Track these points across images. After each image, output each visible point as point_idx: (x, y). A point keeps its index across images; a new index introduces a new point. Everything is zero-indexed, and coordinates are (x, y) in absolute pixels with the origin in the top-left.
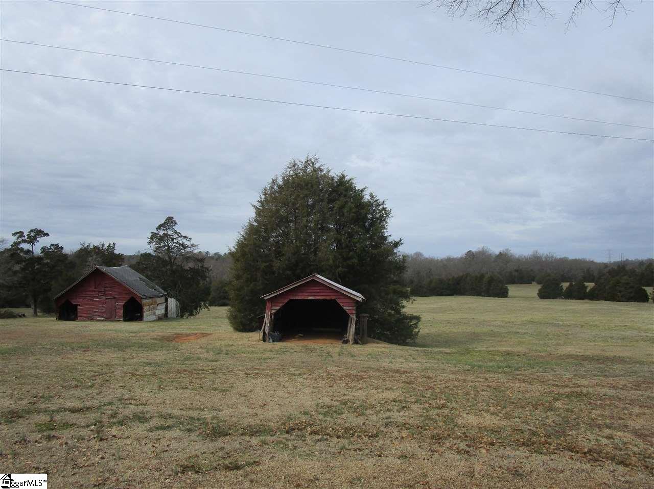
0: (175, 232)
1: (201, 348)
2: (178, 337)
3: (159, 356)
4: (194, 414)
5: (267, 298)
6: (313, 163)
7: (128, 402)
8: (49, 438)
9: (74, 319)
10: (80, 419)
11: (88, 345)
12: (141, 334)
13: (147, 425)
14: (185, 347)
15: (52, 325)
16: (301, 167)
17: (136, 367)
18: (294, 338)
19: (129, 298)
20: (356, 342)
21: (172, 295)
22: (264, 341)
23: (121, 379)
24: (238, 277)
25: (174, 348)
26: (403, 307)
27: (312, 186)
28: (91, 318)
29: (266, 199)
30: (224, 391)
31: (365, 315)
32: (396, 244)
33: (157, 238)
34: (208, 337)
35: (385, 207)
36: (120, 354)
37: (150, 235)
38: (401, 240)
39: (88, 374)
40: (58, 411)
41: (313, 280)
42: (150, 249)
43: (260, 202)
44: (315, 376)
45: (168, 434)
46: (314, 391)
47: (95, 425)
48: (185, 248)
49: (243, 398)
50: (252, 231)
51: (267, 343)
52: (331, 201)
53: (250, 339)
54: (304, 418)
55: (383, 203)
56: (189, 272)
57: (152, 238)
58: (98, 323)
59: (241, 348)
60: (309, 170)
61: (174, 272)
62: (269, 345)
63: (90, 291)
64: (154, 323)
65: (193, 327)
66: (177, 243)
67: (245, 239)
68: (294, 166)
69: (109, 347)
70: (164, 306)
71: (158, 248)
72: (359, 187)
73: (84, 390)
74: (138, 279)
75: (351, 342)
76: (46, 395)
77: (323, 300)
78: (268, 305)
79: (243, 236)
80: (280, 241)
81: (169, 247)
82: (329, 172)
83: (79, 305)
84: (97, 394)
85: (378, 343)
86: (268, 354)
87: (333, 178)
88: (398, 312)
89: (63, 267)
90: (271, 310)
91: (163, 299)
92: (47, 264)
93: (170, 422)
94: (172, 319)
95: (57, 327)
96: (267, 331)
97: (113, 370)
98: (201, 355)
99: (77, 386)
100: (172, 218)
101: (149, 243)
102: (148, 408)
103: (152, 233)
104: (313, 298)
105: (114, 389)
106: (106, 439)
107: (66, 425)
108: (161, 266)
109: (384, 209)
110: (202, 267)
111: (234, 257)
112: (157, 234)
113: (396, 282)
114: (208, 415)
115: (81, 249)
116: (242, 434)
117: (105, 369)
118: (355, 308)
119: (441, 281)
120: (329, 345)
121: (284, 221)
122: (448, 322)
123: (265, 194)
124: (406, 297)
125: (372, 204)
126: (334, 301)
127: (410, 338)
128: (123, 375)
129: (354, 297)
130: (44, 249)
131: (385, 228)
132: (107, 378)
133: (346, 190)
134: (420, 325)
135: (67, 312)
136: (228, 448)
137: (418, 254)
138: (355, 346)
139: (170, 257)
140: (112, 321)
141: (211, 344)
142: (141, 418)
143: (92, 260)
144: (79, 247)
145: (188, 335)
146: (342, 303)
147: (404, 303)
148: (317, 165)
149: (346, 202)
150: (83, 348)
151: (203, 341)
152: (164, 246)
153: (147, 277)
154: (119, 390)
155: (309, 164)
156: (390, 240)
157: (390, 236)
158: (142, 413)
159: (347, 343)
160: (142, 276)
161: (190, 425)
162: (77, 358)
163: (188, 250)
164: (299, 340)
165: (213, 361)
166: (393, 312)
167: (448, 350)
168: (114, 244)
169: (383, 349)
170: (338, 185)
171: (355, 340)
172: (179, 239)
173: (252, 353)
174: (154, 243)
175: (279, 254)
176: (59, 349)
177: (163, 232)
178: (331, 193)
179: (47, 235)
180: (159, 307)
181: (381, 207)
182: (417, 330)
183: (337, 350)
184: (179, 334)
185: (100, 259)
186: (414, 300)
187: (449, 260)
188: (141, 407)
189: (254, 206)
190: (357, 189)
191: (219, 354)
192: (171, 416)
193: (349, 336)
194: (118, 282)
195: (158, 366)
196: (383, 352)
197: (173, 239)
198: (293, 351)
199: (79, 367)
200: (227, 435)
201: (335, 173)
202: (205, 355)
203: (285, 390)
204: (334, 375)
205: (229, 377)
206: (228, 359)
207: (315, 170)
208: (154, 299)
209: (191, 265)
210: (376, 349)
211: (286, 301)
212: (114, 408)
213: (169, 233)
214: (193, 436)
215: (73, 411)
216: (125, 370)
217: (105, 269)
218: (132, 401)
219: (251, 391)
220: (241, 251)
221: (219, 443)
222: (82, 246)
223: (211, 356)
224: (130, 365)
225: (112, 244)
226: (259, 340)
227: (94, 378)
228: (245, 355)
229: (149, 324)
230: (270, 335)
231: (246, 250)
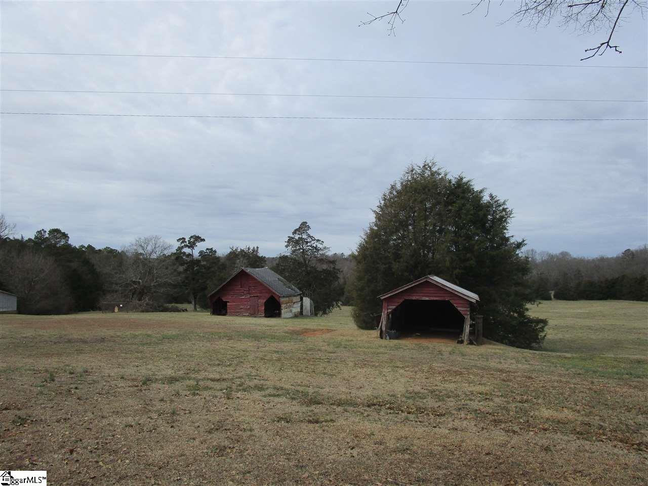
0: (309, 236)
1: (324, 341)
2: (305, 331)
3: (286, 346)
4: (300, 389)
5: (384, 298)
6: (430, 168)
7: (254, 377)
8: (194, 394)
9: (224, 315)
10: (217, 385)
11: (232, 335)
12: (275, 328)
13: (263, 393)
14: (310, 340)
15: (207, 318)
16: (419, 171)
17: (266, 353)
18: (411, 337)
19: (269, 297)
20: (471, 343)
21: (307, 295)
22: (381, 337)
23: (252, 361)
24: (360, 279)
25: (301, 340)
26: (527, 310)
27: (429, 190)
28: (237, 313)
29: (385, 205)
30: (331, 375)
31: (480, 316)
32: (519, 245)
33: (293, 241)
34: (332, 332)
35: (505, 207)
36: (256, 343)
37: (287, 240)
38: (524, 241)
39: (228, 356)
40: (202, 380)
41: (427, 282)
42: (287, 252)
43: (380, 207)
44: (417, 369)
45: (276, 400)
46: (409, 380)
47: (226, 389)
48: (318, 250)
49: (345, 382)
50: (373, 236)
51: (384, 340)
52: (447, 204)
53: (369, 336)
54: (388, 398)
55: (504, 203)
56: (322, 273)
57: (288, 242)
58: (243, 319)
59: (359, 344)
60: (427, 173)
61: (308, 273)
62: (386, 342)
63: (237, 290)
64: (290, 319)
65: (322, 324)
66: (311, 246)
67: (366, 242)
68: (412, 171)
69: (248, 337)
70: (300, 305)
71: (294, 251)
72: (477, 188)
73: (223, 368)
74: (277, 279)
75: (465, 343)
76: (196, 369)
77: (436, 300)
78: (385, 304)
79: (364, 239)
80: (400, 243)
81: (304, 250)
82: (446, 175)
83: (228, 302)
84: (233, 371)
85: (494, 345)
86: (382, 350)
87: (450, 182)
88: (521, 314)
89: (216, 269)
90: (388, 309)
91: (298, 298)
92: (204, 266)
93: (280, 392)
94: (307, 317)
95: (210, 320)
96: (384, 329)
97: (247, 354)
98: (322, 348)
99: (219, 365)
100: (306, 223)
101: (287, 246)
102: (268, 383)
103: (289, 237)
104: (427, 299)
105: (245, 368)
106: (232, 399)
107: (207, 388)
108: (297, 267)
109: (504, 210)
110: (334, 268)
111: (356, 260)
112: (293, 238)
113: (518, 284)
114: (311, 390)
115: (230, 252)
116: (331, 404)
117: (242, 353)
118: (469, 309)
119: (591, 284)
120: (442, 344)
121: (403, 225)
122: (590, 328)
123: (385, 200)
124: (531, 300)
125: (492, 205)
126: (448, 301)
127: (536, 342)
128: (254, 358)
129: (467, 299)
130: (201, 252)
131: (506, 229)
132: (242, 361)
133: (464, 192)
134: (546, 329)
135: (219, 308)
136: (316, 411)
137: (564, 254)
138: (470, 346)
139: (305, 259)
140: (255, 317)
141: (333, 339)
142: (260, 388)
143: (240, 262)
144: (229, 251)
145: (314, 331)
146: (456, 303)
147: (528, 306)
148: (434, 169)
149: (464, 205)
150: (228, 337)
151: (327, 336)
152: (299, 249)
153: (285, 277)
154: (250, 369)
155: (426, 169)
156: (512, 240)
157: (512, 236)
158: (262, 385)
159: (462, 343)
160: (280, 277)
161: (294, 396)
162: (222, 345)
163: (321, 252)
164: (415, 339)
165: (331, 353)
166: (516, 315)
167: (569, 355)
168: (257, 248)
169: (497, 351)
170: (456, 188)
171: (470, 340)
172: (313, 242)
173: (368, 348)
174: (291, 247)
175: (397, 256)
176: (209, 337)
177: (299, 236)
178: (449, 195)
179: (204, 240)
180: (295, 305)
181: (501, 208)
182: (542, 334)
183: (450, 349)
184: (307, 329)
185: (245, 261)
186: (540, 303)
187: (602, 260)
188: (262, 382)
189: (375, 211)
190: (475, 190)
191: (338, 347)
192: (282, 388)
193: (464, 336)
194: (259, 282)
195: (284, 354)
196: (495, 353)
197: (307, 242)
198: (406, 348)
199: (222, 351)
200: (319, 404)
201: (452, 177)
202: (327, 348)
203: (384, 378)
204: (435, 370)
205: (339, 365)
206: (345, 352)
207: (433, 174)
208: (291, 298)
209: (325, 267)
210: (489, 350)
211: (401, 301)
212: (243, 380)
213: (303, 237)
214: (294, 402)
215: (213, 380)
216: (257, 355)
217: (249, 270)
218: (257, 377)
219: (354, 377)
220: (362, 254)
221: (313, 407)
222: (230, 250)
223: (331, 348)
224: (262, 352)
225: (256, 247)
226: (377, 337)
227: (232, 360)
228: (361, 350)
229: (285, 320)
230: (387, 333)
231: (367, 253)
